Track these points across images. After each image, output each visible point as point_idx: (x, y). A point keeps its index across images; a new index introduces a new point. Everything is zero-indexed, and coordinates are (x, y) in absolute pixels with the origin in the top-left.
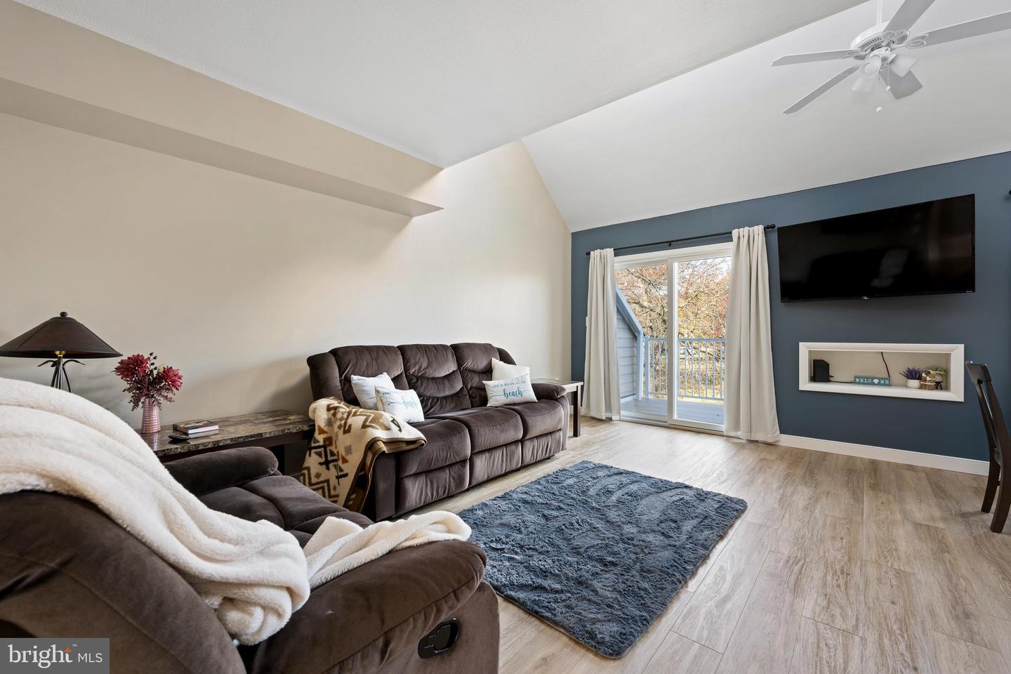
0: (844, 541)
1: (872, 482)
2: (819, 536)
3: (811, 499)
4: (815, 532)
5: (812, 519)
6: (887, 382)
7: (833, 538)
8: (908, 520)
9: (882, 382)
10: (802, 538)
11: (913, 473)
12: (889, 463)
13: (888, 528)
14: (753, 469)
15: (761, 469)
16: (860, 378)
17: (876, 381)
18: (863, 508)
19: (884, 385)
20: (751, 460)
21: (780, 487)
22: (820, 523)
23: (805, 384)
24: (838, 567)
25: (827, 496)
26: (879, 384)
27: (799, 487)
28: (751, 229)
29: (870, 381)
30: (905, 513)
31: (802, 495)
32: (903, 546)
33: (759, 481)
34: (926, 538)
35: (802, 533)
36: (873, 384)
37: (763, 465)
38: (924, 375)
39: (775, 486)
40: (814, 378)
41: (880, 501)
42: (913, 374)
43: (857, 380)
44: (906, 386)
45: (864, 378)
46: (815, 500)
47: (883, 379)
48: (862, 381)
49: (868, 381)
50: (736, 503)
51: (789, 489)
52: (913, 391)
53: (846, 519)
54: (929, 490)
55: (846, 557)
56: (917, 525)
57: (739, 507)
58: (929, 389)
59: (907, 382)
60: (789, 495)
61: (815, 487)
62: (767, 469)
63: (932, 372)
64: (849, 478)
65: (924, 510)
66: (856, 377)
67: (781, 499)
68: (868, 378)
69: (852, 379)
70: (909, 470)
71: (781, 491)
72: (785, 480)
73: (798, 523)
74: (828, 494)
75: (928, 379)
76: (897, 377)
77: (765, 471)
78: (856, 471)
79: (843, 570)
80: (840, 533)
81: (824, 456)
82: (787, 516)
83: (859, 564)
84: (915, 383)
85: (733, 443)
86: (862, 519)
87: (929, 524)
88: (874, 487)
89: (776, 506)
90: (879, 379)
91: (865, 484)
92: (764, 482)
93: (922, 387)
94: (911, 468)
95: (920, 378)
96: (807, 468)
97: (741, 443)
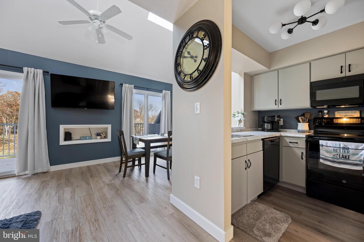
0: (91, 205)
1: (90, 175)
2: (81, 209)
3: (72, 192)
4: (79, 208)
5: (76, 202)
6: (91, 138)
7: (87, 206)
8: (105, 184)
9: (90, 138)
10: (75, 215)
11: (100, 167)
12: (92, 165)
13: (101, 191)
14: (39, 190)
15: (43, 187)
16: (82, 137)
17: (88, 138)
18: (91, 187)
19: (90, 139)
20: (36, 185)
21: (56, 193)
22: (80, 202)
23: (62, 142)
24: (93, 220)
25: (78, 188)
26: (89, 139)
27: (65, 189)
28: (36, 70)
29: (86, 138)
30: (103, 182)
31: (67, 193)
32: (108, 196)
33: (45, 195)
34: (112, 189)
35: (74, 212)
36: (87, 139)
37: (44, 185)
38: (101, 134)
39: (54, 194)
40: (65, 140)
41: (95, 181)
42: (98, 135)
43: (82, 138)
44: (96, 138)
45: (84, 137)
46: (73, 192)
47: (90, 137)
48: (83, 138)
49: (84, 138)
50: (34, 216)
51: (61, 192)
52: (99, 140)
53: (88, 194)
54: (106, 171)
55: (94, 213)
56: (108, 185)
57: (37, 217)
58: (103, 139)
59: (97, 137)
60: (62, 195)
61: (72, 186)
62: (47, 186)
63: (103, 133)
64: (83, 176)
65: (107, 179)
66: (81, 137)
67: (58, 199)
68: (85, 137)
69: (80, 138)
70: (98, 166)
71: (57, 195)
72: (58, 188)
73: (71, 208)
74: (77, 186)
75: (103, 135)
76: (94, 136)
77: (46, 187)
78: (84, 172)
79: (95, 220)
80: (88, 202)
81: (71, 170)
82: (64, 207)
83: (99, 213)
84: (99, 137)
85: (23, 179)
86: (93, 191)
87: (111, 183)
88: (91, 176)
89: (58, 204)
90: (89, 137)
91: (88, 176)
92: (47, 194)
93: (101, 138)
94: (99, 165)
95: (100, 136)
96: (66, 178)
97: (28, 177)
